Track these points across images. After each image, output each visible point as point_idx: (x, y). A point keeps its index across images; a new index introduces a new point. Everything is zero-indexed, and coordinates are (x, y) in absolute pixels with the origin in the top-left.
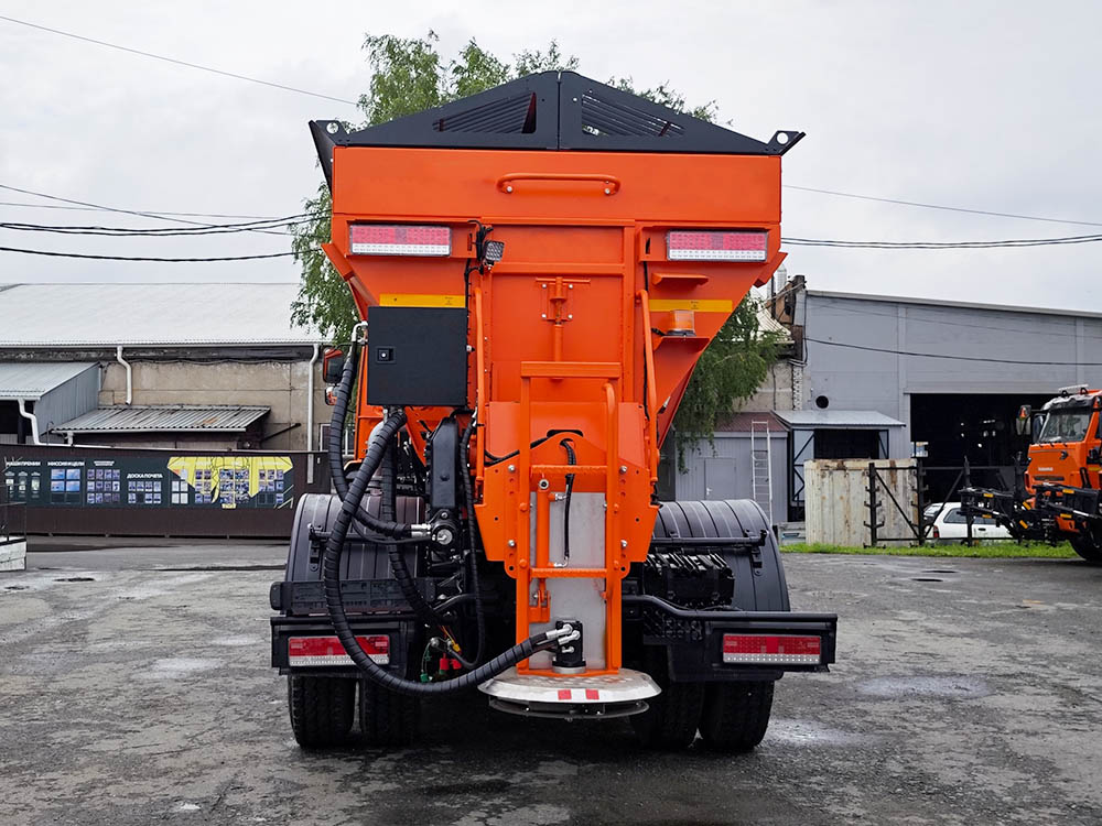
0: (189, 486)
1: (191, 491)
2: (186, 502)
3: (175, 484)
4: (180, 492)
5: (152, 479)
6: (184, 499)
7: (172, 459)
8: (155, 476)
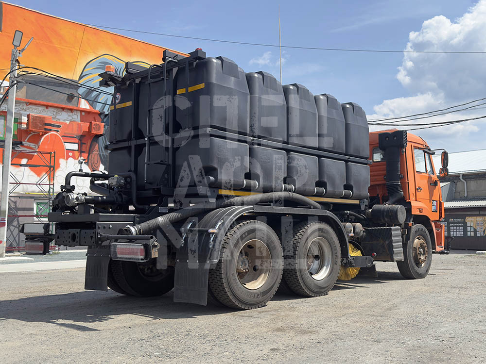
0: (474, 229)
1: (475, 231)
2: (473, 235)
3: (469, 229)
4: (470, 231)
5: (459, 226)
6: (473, 234)
7: (467, 217)
8: (460, 225)
